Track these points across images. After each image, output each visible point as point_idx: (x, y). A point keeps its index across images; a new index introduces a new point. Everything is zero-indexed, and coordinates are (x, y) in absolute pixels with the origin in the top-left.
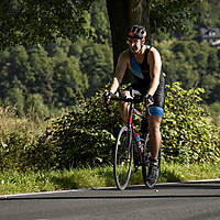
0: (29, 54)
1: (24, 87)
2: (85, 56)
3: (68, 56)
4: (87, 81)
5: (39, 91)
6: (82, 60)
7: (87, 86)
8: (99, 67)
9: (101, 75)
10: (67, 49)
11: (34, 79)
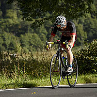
1: (59, 38)
2: (85, 24)
3: (78, 24)
4: (86, 35)
6: (84, 25)
7: (86, 37)
8: (92, 28)
9: (93, 32)
10: (78, 21)
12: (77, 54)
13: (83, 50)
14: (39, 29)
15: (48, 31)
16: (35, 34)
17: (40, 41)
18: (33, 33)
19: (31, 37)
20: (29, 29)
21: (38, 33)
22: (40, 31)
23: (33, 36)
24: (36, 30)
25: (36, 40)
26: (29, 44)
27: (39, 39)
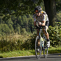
0: (22, 17)
1: (20, 26)
5: (25, 28)
11: (23, 24)
12: (31, 37)
13: (35, 34)
14: (8, 21)
15: (14, 23)
16: (6, 25)
17: (9, 28)
18: (4, 24)
19: (3, 26)
20: (1, 21)
21: (7, 23)
22: (9, 23)
23: (4, 26)
24: (6, 22)
25: (6, 28)
26: (2, 31)
27: (8, 27)
